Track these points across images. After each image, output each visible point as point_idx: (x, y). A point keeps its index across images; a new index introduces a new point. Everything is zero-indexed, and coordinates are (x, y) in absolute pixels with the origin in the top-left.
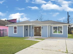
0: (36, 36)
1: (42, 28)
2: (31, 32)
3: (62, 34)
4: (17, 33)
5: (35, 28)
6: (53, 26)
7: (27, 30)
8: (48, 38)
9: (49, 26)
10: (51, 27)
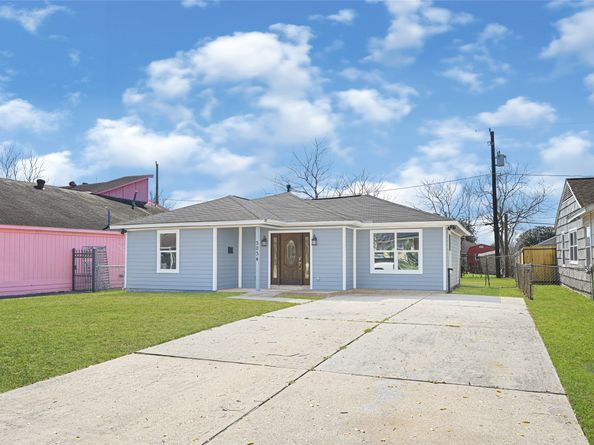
0: (281, 284)
1: (315, 239)
2: (257, 262)
3: (420, 271)
4: (177, 271)
5: (275, 240)
6: (372, 233)
7: (230, 250)
8: (341, 293)
9: (349, 232)
10: (363, 234)
